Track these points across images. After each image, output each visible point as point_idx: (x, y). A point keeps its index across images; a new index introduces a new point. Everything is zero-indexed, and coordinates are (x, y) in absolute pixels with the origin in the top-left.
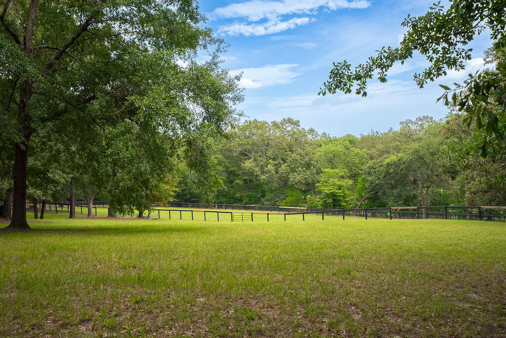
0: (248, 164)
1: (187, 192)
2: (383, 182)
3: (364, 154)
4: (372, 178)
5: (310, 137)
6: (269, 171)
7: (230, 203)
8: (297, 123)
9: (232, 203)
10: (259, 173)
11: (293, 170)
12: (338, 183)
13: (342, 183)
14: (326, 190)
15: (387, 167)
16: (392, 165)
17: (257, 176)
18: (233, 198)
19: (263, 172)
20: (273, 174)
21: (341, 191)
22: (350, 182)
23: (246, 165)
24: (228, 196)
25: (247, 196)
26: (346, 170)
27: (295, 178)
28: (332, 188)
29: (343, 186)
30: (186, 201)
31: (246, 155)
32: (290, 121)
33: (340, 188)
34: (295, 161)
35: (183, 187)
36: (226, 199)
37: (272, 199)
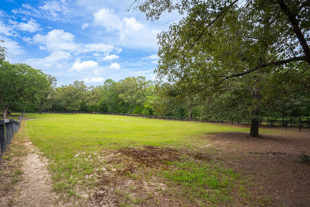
0: (120, 96)
8: (144, 78)
9: (120, 113)
10: (125, 99)
11: (139, 98)
14: (146, 106)
20: (130, 99)
24: (118, 110)
28: (148, 105)
30: (105, 111)
32: (141, 77)
34: (139, 94)
35: (102, 106)
36: (116, 111)
37: (131, 111)
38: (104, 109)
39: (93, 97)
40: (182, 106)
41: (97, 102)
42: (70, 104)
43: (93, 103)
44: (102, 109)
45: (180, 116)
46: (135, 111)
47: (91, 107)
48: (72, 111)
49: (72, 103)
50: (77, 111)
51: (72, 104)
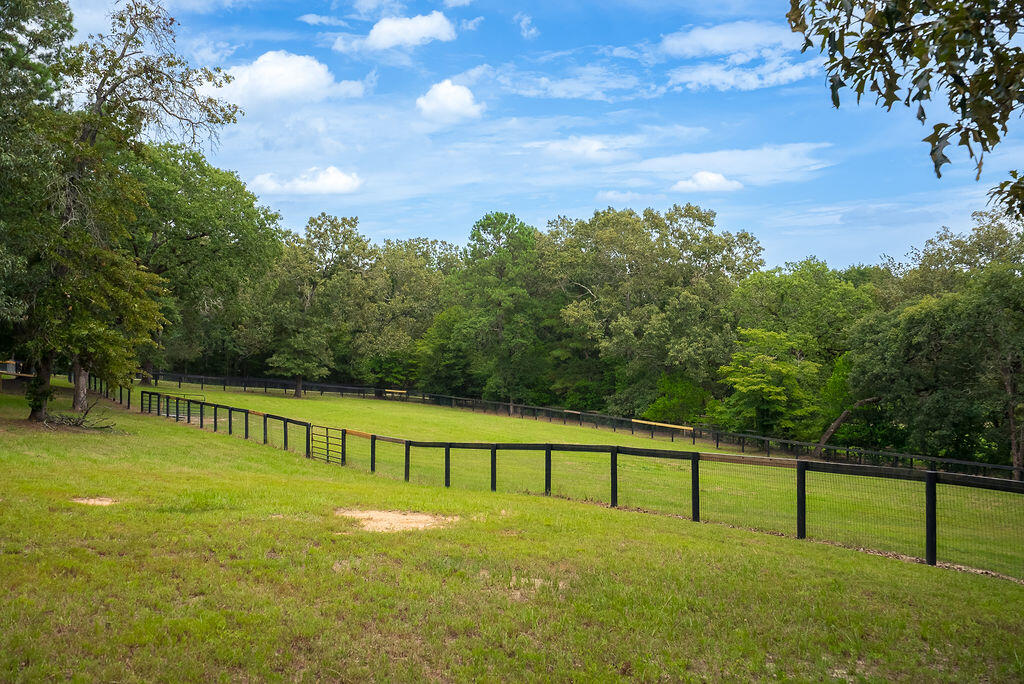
0: (573, 312)
1: (457, 371)
2: (894, 370)
3: (865, 296)
4: (865, 357)
5: (739, 251)
6: (619, 332)
7: (543, 405)
8: (707, 219)
9: (549, 404)
10: (598, 334)
11: (679, 331)
12: (774, 367)
13: (790, 368)
14: (742, 384)
15: (909, 330)
16: (921, 322)
17: (594, 340)
18: (548, 392)
19: (608, 334)
20: (628, 338)
21: (779, 390)
22: (812, 368)
23: (569, 312)
24: (539, 388)
25: (578, 390)
26: (808, 336)
27: (681, 349)
28: (755, 380)
29: (788, 376)
30: (457, 391)
31: (582, 291)
32: (690, 212)
33: (780, 379)
34: (685, 308)
35: (448, 359)
36: (532, 394)
37: (627, 399)
38: (455, 378)
39: (396, 304)
40: (971, 400)
41: (416, 334)
42: (291, 340)
43: (396, 341)
44: (444, 374)
45: (946, 456)
46: (661, 402)
47: (388, 361)
48: (294, 377)
49: (300, 337)
50: (321, 378)
51: (297, 342)
